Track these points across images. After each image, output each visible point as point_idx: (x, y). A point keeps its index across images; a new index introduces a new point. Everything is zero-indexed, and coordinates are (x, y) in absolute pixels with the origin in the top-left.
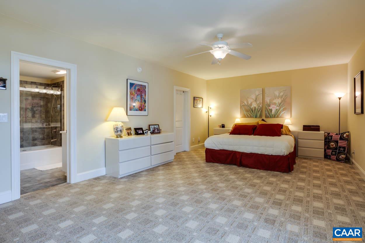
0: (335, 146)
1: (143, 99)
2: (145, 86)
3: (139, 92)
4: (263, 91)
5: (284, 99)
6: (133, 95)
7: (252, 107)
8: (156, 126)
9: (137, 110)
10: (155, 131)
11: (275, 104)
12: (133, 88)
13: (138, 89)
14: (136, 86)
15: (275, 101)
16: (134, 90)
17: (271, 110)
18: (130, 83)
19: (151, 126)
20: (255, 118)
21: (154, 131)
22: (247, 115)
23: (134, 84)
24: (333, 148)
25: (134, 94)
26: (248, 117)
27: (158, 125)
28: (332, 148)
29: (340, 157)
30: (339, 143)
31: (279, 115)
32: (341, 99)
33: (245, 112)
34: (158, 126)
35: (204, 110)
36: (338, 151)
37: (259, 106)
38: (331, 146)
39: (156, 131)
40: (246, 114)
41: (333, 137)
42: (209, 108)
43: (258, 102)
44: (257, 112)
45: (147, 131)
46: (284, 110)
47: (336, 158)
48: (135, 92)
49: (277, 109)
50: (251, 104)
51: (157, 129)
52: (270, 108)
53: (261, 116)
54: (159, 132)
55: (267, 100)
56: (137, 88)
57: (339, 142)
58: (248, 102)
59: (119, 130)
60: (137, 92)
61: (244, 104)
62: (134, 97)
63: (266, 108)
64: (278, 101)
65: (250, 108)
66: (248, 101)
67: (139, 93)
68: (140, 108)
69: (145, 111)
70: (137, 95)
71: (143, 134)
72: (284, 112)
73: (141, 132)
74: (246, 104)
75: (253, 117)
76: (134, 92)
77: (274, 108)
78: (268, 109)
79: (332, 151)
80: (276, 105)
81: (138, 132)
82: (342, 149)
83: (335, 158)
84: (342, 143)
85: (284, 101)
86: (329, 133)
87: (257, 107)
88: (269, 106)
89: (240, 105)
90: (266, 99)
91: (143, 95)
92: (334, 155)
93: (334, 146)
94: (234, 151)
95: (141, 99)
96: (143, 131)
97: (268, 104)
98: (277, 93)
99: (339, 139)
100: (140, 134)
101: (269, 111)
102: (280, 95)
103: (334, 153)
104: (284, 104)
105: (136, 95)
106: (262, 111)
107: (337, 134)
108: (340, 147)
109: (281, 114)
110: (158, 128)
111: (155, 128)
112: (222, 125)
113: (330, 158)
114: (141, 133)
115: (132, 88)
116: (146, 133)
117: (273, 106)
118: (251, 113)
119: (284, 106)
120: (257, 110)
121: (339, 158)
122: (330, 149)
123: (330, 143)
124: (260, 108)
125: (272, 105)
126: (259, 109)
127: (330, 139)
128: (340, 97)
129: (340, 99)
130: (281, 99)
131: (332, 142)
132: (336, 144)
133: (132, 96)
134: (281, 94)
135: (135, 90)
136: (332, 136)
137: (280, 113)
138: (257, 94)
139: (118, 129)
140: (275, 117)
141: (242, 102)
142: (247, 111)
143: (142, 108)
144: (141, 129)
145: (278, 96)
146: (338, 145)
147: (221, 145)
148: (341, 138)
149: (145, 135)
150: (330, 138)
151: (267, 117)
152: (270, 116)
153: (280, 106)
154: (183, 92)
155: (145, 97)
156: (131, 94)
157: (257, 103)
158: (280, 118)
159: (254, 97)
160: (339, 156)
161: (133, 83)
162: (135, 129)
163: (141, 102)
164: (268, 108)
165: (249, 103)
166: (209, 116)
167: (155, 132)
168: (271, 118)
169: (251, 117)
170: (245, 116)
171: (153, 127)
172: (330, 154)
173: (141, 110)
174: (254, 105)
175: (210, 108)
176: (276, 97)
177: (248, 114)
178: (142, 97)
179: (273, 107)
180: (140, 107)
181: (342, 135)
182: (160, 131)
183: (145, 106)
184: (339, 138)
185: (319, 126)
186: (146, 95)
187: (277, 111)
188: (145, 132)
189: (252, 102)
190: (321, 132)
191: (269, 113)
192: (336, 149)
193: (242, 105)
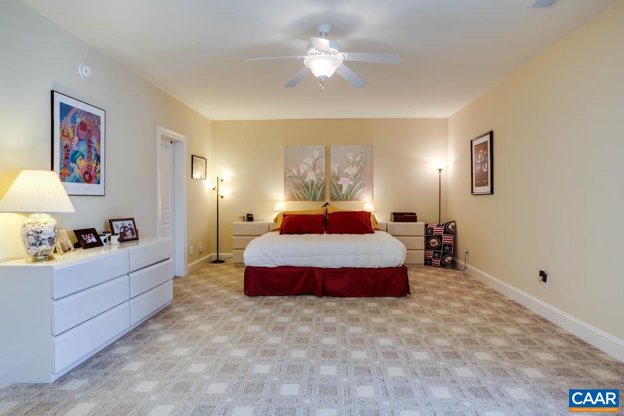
0: (439, 244)
1: (94, 153)
2: (98, 118)
3: (83, 132)
4: (327, 151)
5: (362, 168)
6: (68, 139)
7: (307, 180)
8: (126, 223)
9: (78, 181)
10: (126, 236)
11: (347, 175)
12: (68, 119)
13: (82, 123)
14: (76, 113)
15: (347, 171)
16: (70, 125)
17: (341, 187)
18: (61, 103)
19: (114, 223)
20: (313, 200)
21: (123, 234)
22: (298, 196)
23: (73, 107)
24: (435, 247)
25: (71, 135)
26: (300, 199)
27: (132, 219)
28: (433, 247)
29: (446, 260)
30: (443, 239)
31: (354, 196)
32: (442, 171)
33: (293, 190)
34: (131, 222)
35: (208, 186)
36: (442, 251)
37: (320, 179)
38: (432, 244)
39: (130, 235)
40: (296, 194)
41: (434, 231)
42: (220, 181)
43: (318, 172)
44: (316, 189)
45: (108, 235)
46: (362, 186)
47: (441, 262)
48: (74, 132)
49: (350, 185)
50: (305, 176)
51: (131, 229)
52: (339, 183)
53: (323, 198)
54: (135, 236)
55: (334, 168)
56: (78, 120)
57: (443, 237)
58: (299, 172)
59: (46, 237)
60: (79, 130)
61: (291, 174)
62: (71, 144)
63: (332, 183)
64: (352, 171)
65: (304, 182)
66: (299, 169)
67: (83, 134)
68: (87, 176)
69: (99, 183)
70: (80, 140)
71: (99, 244)
72: (361, 190)
73: (94, 240)
74: (296, 174)
75: (308, 199)
76: (70, 131)
77: (345, 183)
78: (336, 184)
79: (435, 253)
80: (348, 178)
81: (85, 242)
82: (447, 248)
83: (439, 263)
84: (447, 239)
85: (361, 171)
86: (427, 225)
87: (315, 182)
88: (338, 179)
89: (285, 176)
90: (331, 167)
91: (94, 139)
92: (437, 258)
93: (437, 244)
94: (308, 267)
95: (89, 152)
96: (97, 237)
97: (335, 176)
98: (350, 156)
99: (443, 233)
100: (92, 245)
101: (337, 188)
102: (356, 160)
103: (437, 255)
104: (361, 176)
105: (77, 138)
106: (324, 188)
107: (438, 226)
108: (445, 245)
109: (357, 193)
110: (133, 227)
111: (125, 227)
112: (248, 215)
113: (431, 263)
114: (94, 242)
115: (65, 118)
116: (105, 241)
117: (344, 179)
118: (305, 192)
119: (362, 180)
120: (317, 186)
121: (444, 262)
122: (431, 248)
123: (430, 240)
124: (321, 183)
125: (343, 177)
126: (319, 185)
127: (430, 234)
128: (440, 168)
129: (440, 170)
130: (357, 166)
131: (434, 238)
132: (440, 241)
133: (66, 142)
134: (358, 158)
135: (74, 125)
136: (432, 229)
137: (356, 190)
138: (316, 156)
139: (42, 236)
140: (346, 199)
141: (287, 170)
142: (297, 187)
143: (90, 177)
144: (92, 231)
145: (352, 162)
146: (442, 242)
147: (282, 257)
148: (446, 232)
149: (105, 247)
150: (430, 231)
151: (333, 199)
152: (339, 197)
153: (355, 180)
154: (171, 142)
155: (98, 147)
156: (64, 134)
157: (315, 172)
158: (355, 200)
159: (310, 161)
160: (444, 259)
161: (68, 106)
162: (75, 232)
163: (89, 158)
164: (334, 182)
165: (302, 172)
166: (220, 198)
167: (126, 238)
168: (340, 200)
169: (305, 199)
170: (293, 198)
171: (120, 224)
172: (432, 257)
173: (89, 181)
174: (311, 177)
175: (222, 181)
176: (349, 164)
177: (300, 192)
178: (91, 146)
179: (344, 181)
180: (86, 173)
181: (447, 226)
182: (137, 236)
183: (97, 171)
184: (443, 231)
185: (415, 214)
186: (99, 141)
187: (351, 188)
188: (102, 238)
189: (307, 171)
190: (418, 223)
191: (338, 193)
192: (439, 248)
193: (288, 175)
